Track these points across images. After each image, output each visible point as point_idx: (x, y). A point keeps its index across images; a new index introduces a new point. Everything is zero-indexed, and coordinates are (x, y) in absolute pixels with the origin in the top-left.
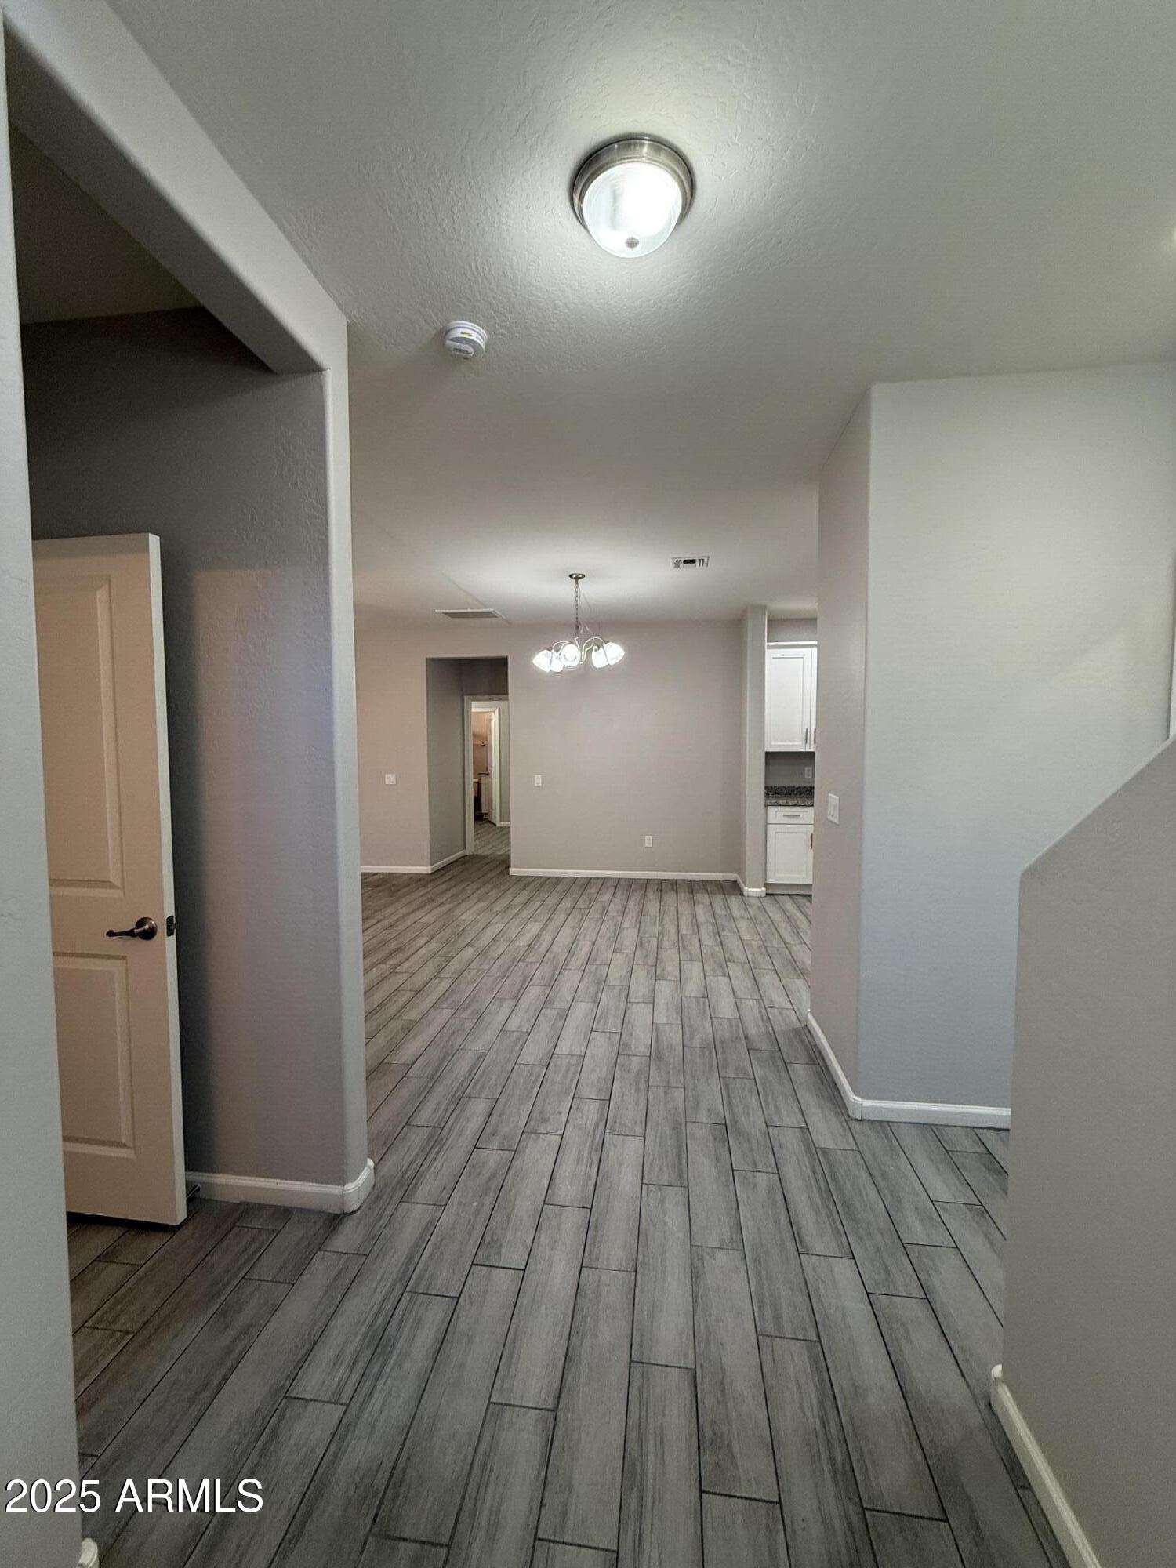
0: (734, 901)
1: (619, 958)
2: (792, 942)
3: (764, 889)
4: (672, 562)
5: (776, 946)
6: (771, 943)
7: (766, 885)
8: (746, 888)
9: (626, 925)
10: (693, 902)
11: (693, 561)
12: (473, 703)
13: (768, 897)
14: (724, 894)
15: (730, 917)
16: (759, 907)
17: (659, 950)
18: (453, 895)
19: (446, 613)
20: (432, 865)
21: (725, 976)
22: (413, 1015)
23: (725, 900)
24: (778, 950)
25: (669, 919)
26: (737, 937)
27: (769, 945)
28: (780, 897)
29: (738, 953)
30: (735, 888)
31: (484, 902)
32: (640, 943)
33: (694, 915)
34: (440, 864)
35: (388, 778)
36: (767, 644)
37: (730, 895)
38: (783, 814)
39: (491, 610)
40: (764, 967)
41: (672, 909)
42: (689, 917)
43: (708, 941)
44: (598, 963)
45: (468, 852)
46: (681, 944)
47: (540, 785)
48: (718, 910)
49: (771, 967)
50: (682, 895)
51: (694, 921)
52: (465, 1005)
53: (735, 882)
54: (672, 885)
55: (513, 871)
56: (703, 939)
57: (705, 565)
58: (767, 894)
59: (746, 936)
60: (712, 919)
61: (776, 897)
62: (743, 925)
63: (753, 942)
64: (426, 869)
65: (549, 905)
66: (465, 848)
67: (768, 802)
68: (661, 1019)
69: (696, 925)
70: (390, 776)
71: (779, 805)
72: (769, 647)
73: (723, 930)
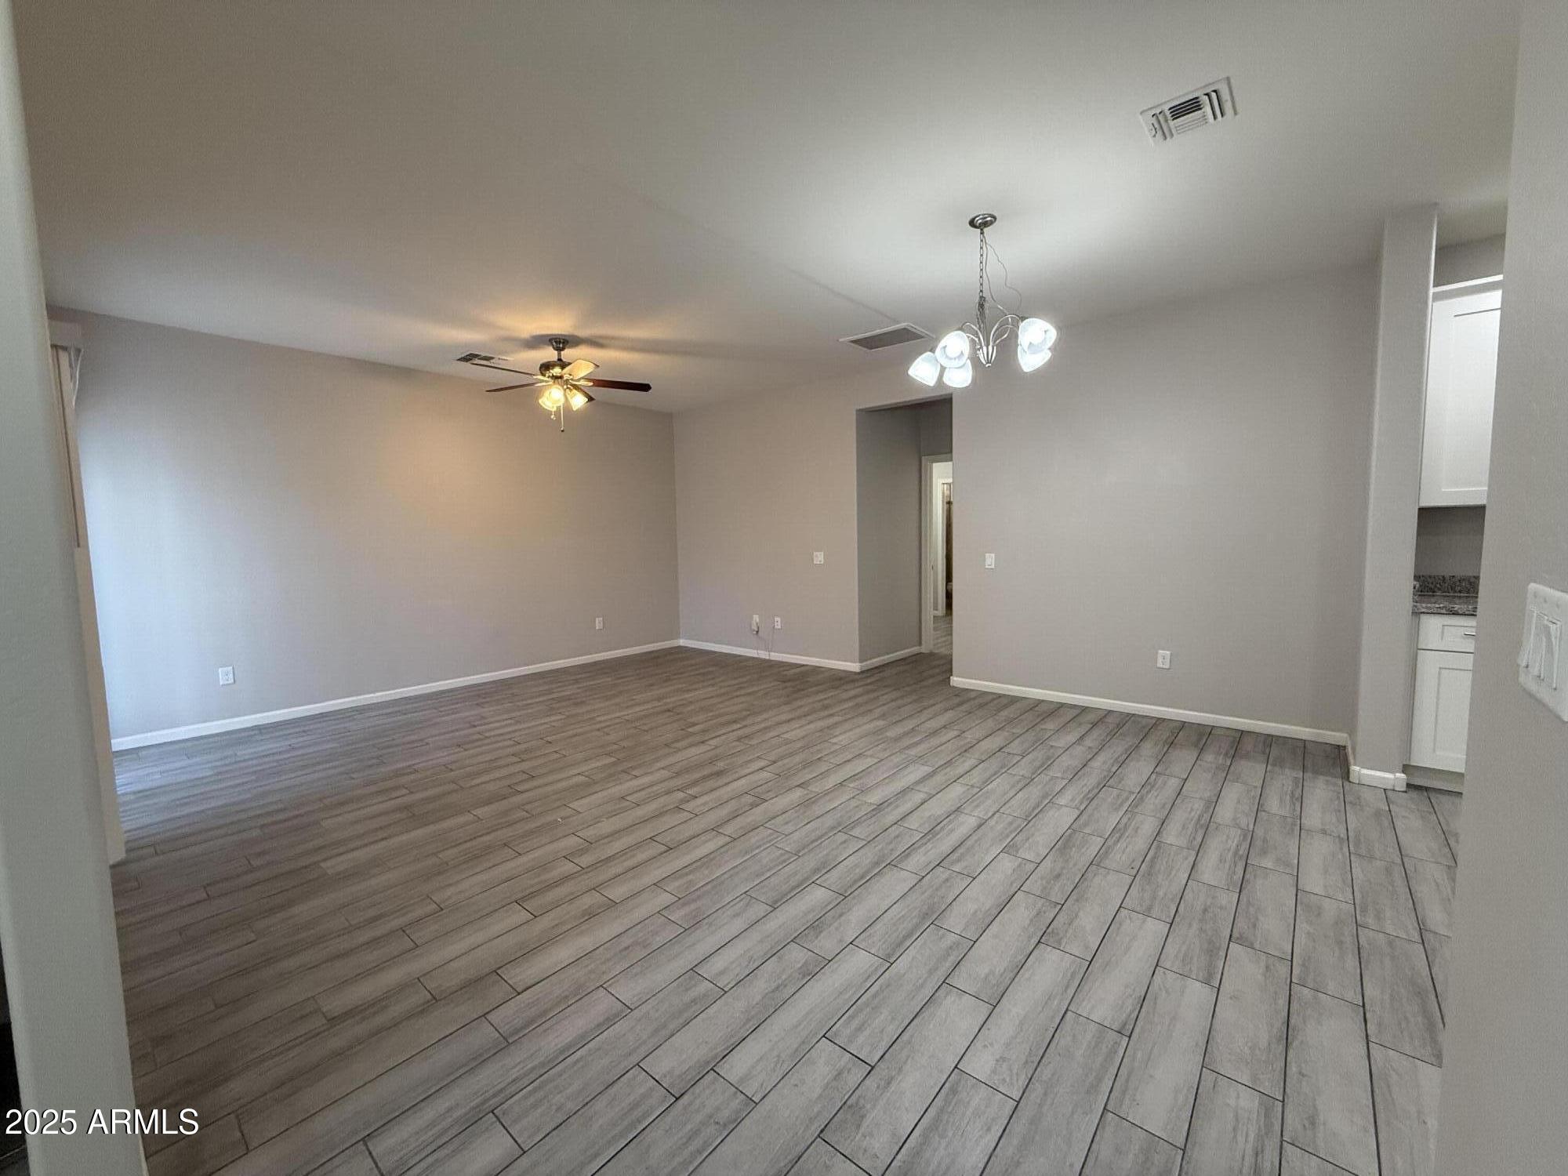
0: (1320, 792)
1: (1007, 864)
2: (1442, 931)
3: (1403, 776)
4: (1145, 123)
5: (1390, 929)
6: (1378, 917)
7: (1406, 769)
8: (1357, 768)
9: (1062, 800)
10: (1226, 774)
11: (1193, 106)
12: (934, 465)
13: (1414, 794)
14: (1304, 769)
15: (1297, 827)
16: (1378, 814)
17: (1094, 868)
18: (857, 704)
19: (852, 342)
20: (861, 661)
21: (1207, 982)
22: (617, 892)
23: (1300, 784)
24: (1390, 944)
25: (1154, 801)
26: (1291, 881)
27: (1370, 921)
28: (1444, 799)
29: (1272, 927)
30: (1337, 760)
31: (884, 720)
32: (1064, 844)
33: (1213, 803)
34: (876, 661)
35: (817, 556)
36: (1432, 290)
37: (1317, 772)
38: (1462, 631)
39: (903, 325)
40: (1331, 988)
41: (1173, 783)
42: (1199, 806)
43: (1211, 870)
44: (957, 868)
45: (924, 649)
46: (1145, 869)
47: (993, 567)
48: (1274, 805)
49: (1352, 995)
50: (1209, 757)
51: (1207, 816)
52: (694, 896)
53: (1340, 749)
54: (1201, 735)
55: (956, 681)
56: (1200, 867)
57: (1228, 106)
58: (1409, 785)
59: (1314, 882)
60: (1246, 821)
61: (1433, 796)
62: (1318, 853)
63: (1327, 904)
64: (854, 667)
65: (966, 738)
66: (920, 644)
67: (1423, 607)
68: (980, 1064)
69: (1206, 827)
70: (818, 553)
71: (1456, 614)
72: (1438, 297)
73: (1264, 852)
